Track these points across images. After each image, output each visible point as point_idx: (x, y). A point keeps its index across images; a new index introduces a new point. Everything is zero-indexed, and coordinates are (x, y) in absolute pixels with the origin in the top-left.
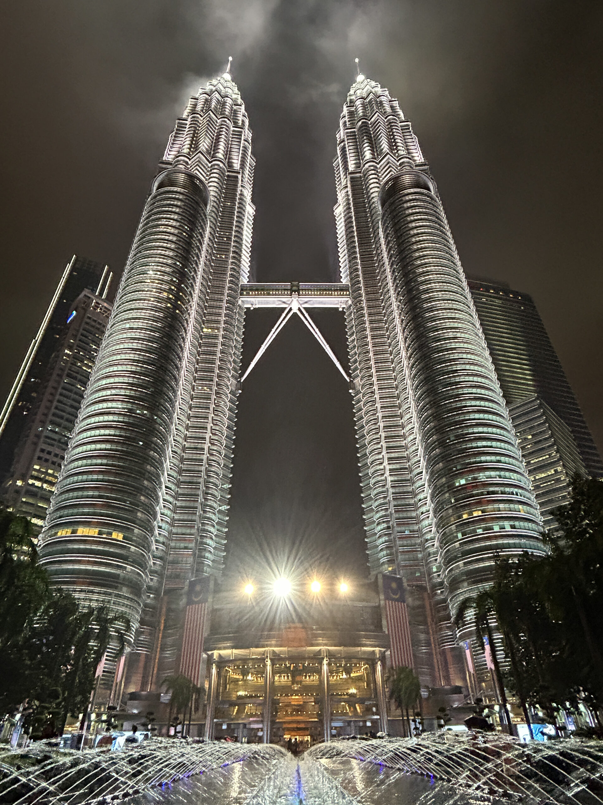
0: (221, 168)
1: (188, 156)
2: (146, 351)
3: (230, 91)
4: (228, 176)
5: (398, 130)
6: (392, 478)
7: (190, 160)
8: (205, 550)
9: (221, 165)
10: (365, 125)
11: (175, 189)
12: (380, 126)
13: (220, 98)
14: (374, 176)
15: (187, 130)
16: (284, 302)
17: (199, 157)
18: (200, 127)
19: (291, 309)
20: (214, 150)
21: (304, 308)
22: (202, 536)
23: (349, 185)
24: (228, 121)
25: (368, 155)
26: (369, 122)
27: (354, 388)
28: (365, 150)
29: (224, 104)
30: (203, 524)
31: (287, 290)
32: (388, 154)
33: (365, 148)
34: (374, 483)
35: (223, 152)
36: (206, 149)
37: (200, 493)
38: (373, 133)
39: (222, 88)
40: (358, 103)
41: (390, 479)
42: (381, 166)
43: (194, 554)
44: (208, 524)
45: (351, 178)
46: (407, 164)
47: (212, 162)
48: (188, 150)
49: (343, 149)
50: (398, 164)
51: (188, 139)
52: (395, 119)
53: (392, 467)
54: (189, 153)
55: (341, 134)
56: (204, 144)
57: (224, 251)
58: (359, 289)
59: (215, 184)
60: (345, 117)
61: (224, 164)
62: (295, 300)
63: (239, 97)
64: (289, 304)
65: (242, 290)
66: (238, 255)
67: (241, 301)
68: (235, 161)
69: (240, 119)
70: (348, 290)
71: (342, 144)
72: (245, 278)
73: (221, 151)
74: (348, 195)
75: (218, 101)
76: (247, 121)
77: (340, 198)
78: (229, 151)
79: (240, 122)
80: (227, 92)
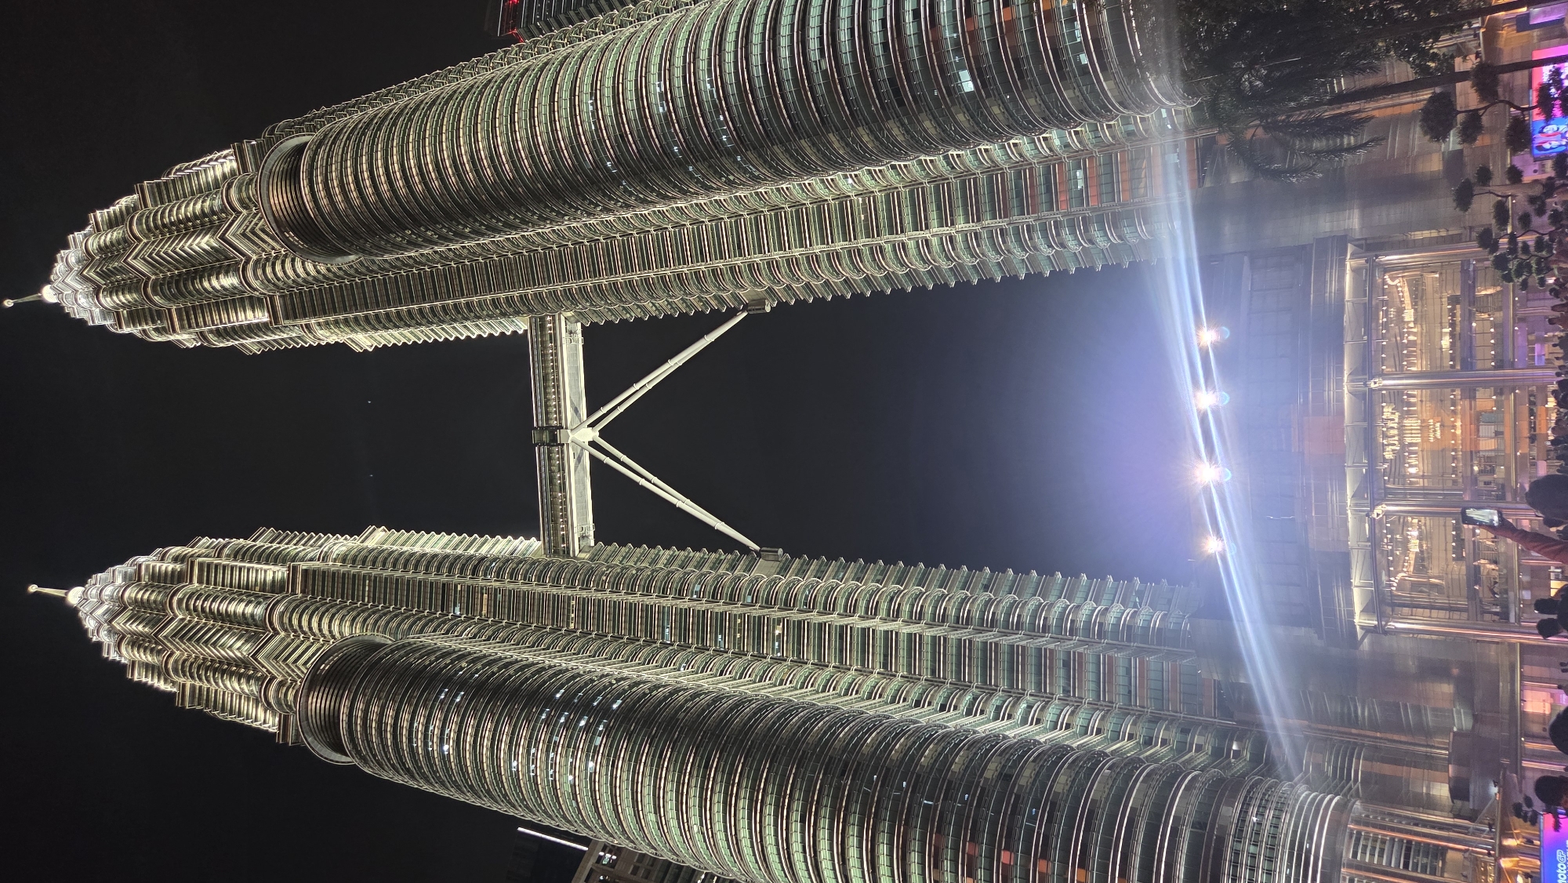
0: (287, 608)
1: (264, 681)
2: (704, 777)
3: (108, 591)
4: (303, 592)
5: (163, 213)
6: (960, 219)
7: (273, 678)
8: (1130, 628)
9: (281, 608)
10: (159, 286)
11: (343, 717)
12: (158, 254)
13: (127, 614)
14: (278, 268)
15: (205, 685)
16: (579, 459)
17: (267, 657)
18: (196, 657)
19: (593, 444)
20: (248, 625)
21: (589, 415)
22: (1099, 636)
23: (303, 322)
24: (179, 595)
25: (229, 281)
26: (153, 277)
27: (761, 302)
28: (218, 287)
29: (139, 604)
30: (1073, 631)
31: (550, 452)
32: (223, 237)
33: (213, 288)
34: (973, 256)
35: (253, 605)
36: (247, 641)
37: (1005, 641)
38: (177, 269)
39: (105, 607)
40: (108, 301)
41: (961, 225)
42: (254, 252)
43: (1140, 651)
44: (1073, 621)
45: (287, 317)
46: (244, 195)
47: (274, 629)
48: (252, 682)
49: (221, 334)
50: (245, 212)
51: (228, 683)
52: (140, 219)
53: (934, 222)
54: (257, 679)
55: (186, 339)
56: (236, 647)
57: (474, 599)
58: (538, 296)
59: (325, 621)
60: (144, 331)
61: (278, 602)
62: (572, 436)
63: (118, 567)
64: (583, 449)
65: (556, 552)
66: (478, 565)
67: (582, 555)
68: (269, 577)
69: (171, 567)
70: (542, 319)
71: (210, 336)
72: (530, 546)
73: (249, 610)
74: (327, 323)
75: (134, 618)
76: (176, 550)
77: (333, 339)
78: (247, 592)
79: (178, 567)
80: (112, 597)
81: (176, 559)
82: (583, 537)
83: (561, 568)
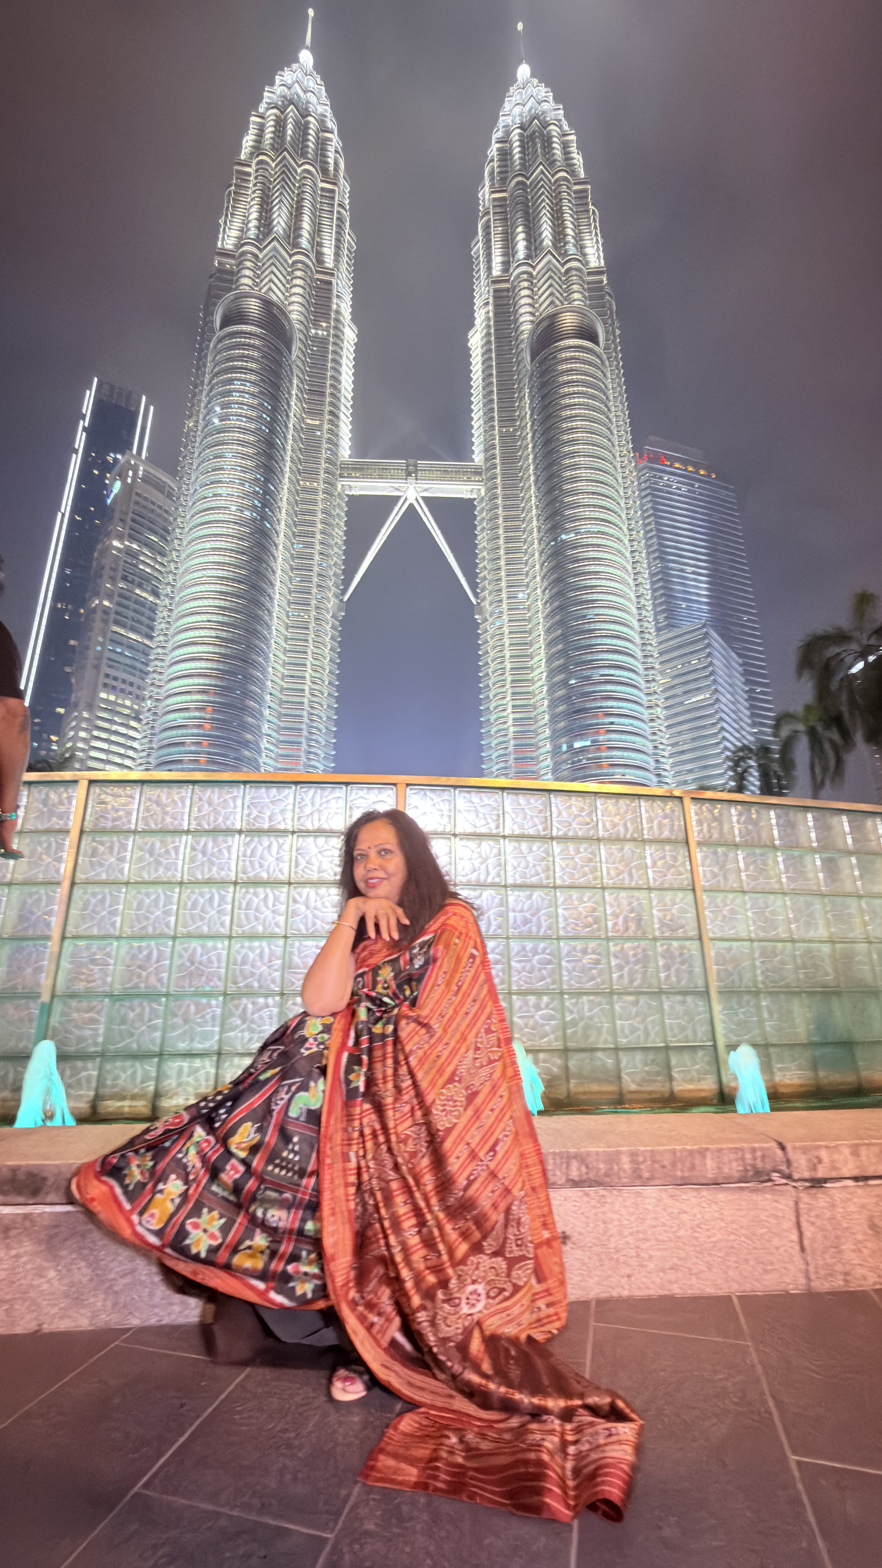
0: (306, 266)
1: (258, 243)
3: (313, 100)
4: (319, 280)
5: (569, 200)
6: (515, 728)
7: (261, 250)
9: (307, 261)
10: (522, 186)
11: (249, 328)
12: (543, 193)
13: (299, 119)
14: (527, 292)
15: (251, 187)
16: (397, 489)
17: (274, 247)
18: (271, 182)
19: (406, 500)
20: (295, 232)
21: (423, 498)
23: (491, 300)
24: (313, 170)
25: (521, 249)
26: (528, 183)
27: (480, 613)
28: (518, 238)
29: (306, 130)
31: (402, 470)
32: (549, 250)
33: (518, 233)
35: (308, 236)
36: (284, 230)
38: (532, 205)
39: (302, 95)
40: (515, 135)
41: (512, 728)
42: (537, 275)
45: (495, 291)
46: (574, 272)
47: (293, 255)
48: (257, 231)
49: (487, 227)
50: (563, 270)
51: (255, 208)
52: (567, 178)
53: (515, 715)
54: (258, 237)
55: (486, 195)
56: (280, 221)
58: (495, 477)
59: (300, 299)
60: (492, 160)
61: (311, 259)
62: (412, 487)
63: (328, 108)
64: (404, 493)
65: (342, 470)
66: (335, 415)
67: (339, 487)
68: (326, 251)
69: (331, 161)
70: (480, 474)
71: (485, 218)
72: (345, 451)
73: (305, 233)
74: (488, 319)
75: (297, 124)
76: (342, 165)
77: (478, 322)
78: (317, 230)
79: (331, 168)
80: (308, 102)
81: (336, 164)
82: (350, 487)
83: (333, 475)
